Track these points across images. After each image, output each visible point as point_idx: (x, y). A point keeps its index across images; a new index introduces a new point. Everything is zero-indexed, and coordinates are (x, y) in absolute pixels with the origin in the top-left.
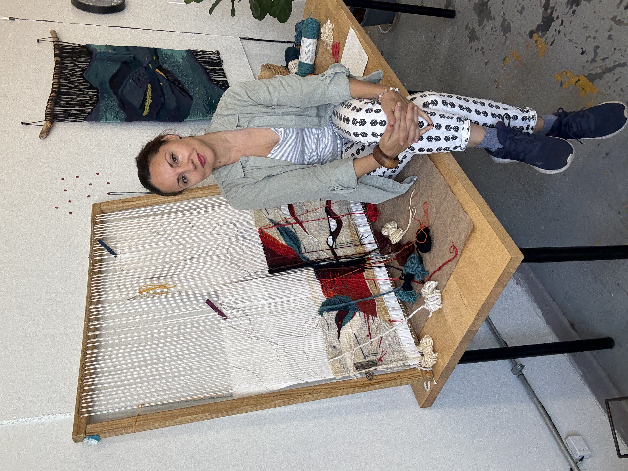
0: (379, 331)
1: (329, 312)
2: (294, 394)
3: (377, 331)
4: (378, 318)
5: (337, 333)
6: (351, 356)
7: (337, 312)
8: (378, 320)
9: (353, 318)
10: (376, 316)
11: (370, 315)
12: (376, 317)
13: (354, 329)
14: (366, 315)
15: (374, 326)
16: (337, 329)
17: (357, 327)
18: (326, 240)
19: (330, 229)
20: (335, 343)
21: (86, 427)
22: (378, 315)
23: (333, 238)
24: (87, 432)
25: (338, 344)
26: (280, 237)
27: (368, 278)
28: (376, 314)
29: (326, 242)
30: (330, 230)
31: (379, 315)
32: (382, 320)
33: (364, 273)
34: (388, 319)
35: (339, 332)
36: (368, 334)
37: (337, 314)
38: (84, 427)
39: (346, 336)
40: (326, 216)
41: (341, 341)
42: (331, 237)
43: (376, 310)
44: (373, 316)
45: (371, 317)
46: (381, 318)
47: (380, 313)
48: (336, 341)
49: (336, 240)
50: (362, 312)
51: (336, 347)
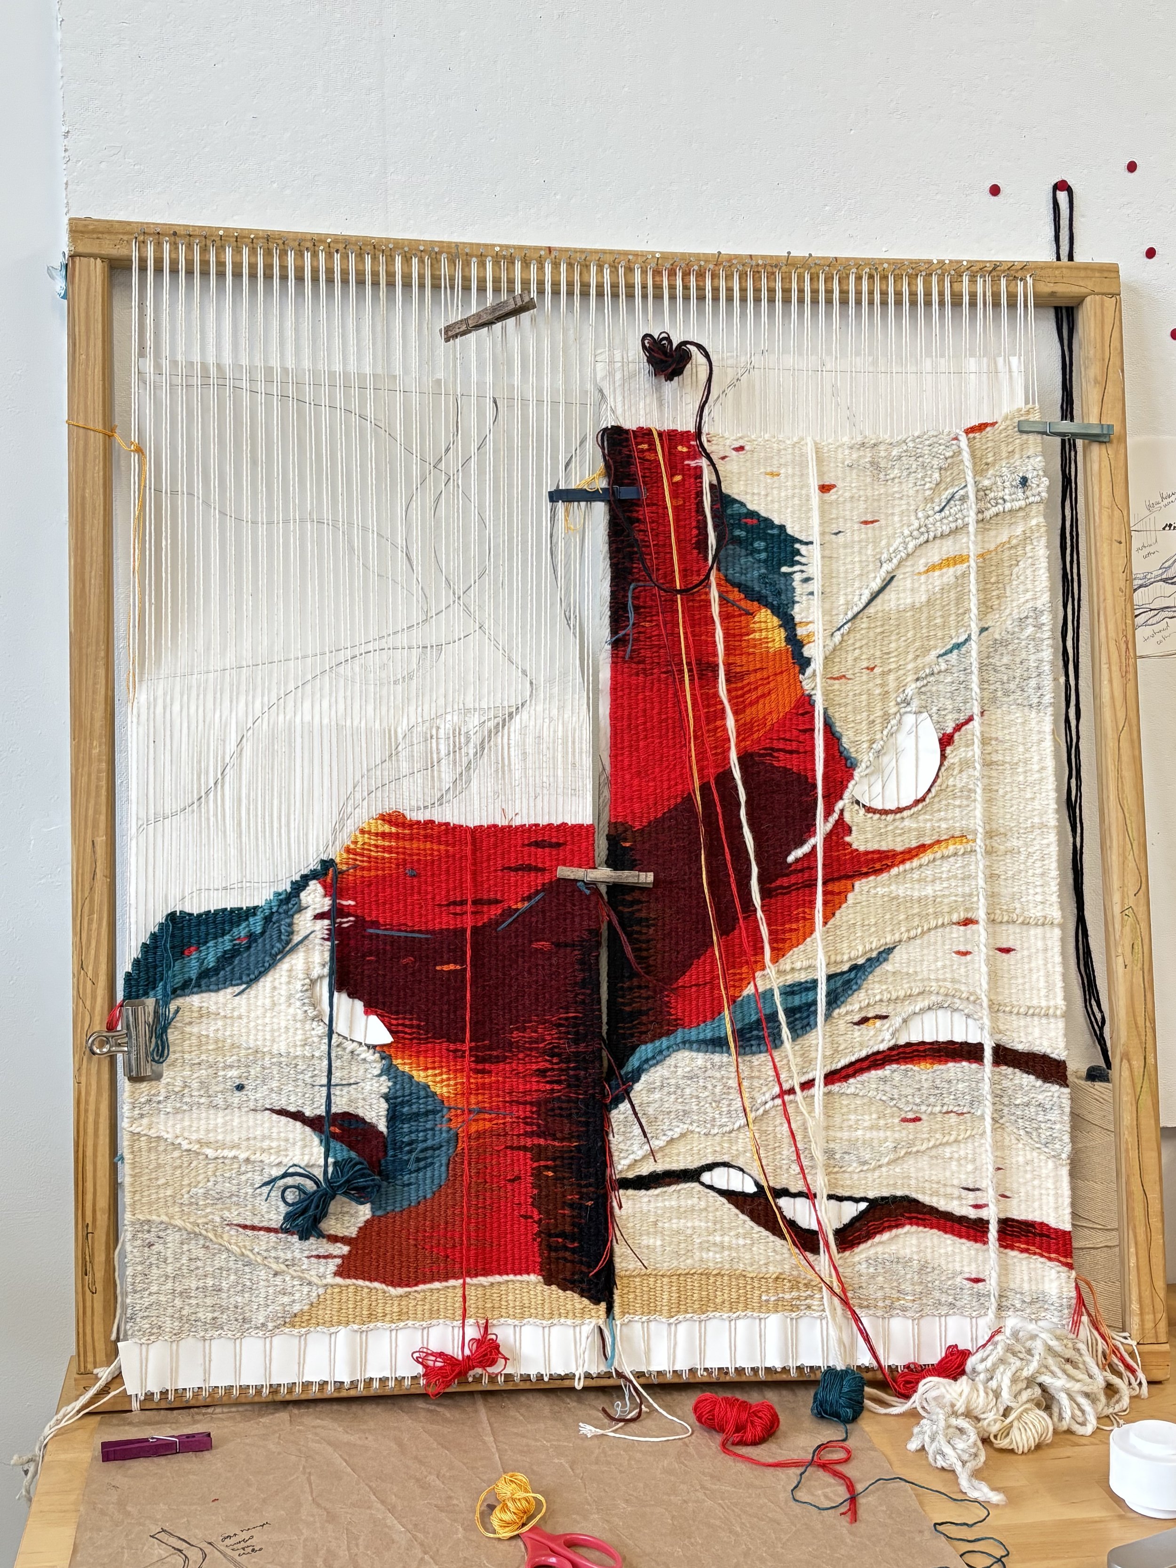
0: (274, 1266)
1: (386, 1097)
2: (91, 912)
3: (277, 1258)
4: (330, 1280)
5: (292, 1109)
6: (194, 1137)
7: (382, 1127)
8: (324, 1276)
10: (340, 1272)
11: (346, 1249)
12: (338, 1273)
15: (297, 1254)
16: (307, 1114)
18: (740, 1163)
19: (794, 1195)
20: (258, 1095)
21: (95, 256)
22: (340, 1281)
23: (743, 1194)
24: (77, 259)
25: (252, 1105)
26: (788, 979)
27: (471, 1292)
28: (347, 1277)
29: (726, 1158)
30: (784, 1192)
31: (339, 1285)
32: (321, 1291)
33: (533, 1278)
34: (318, 1313)
35: (297, 1116)
37: (372, 1127)
38: (95, 250)
39: (278, 1139)
40: (871, 1195)
41: (259, 1116)
42: (751, 1189)
43: (364, 1279)
44: (339, 1261)
45: (335, 1253)
46: (329, 1291)
47: (350, 1295)
48: (264, 1098)
49: (731, 1206)
50: (366, 1222)
51: (237, 1094)
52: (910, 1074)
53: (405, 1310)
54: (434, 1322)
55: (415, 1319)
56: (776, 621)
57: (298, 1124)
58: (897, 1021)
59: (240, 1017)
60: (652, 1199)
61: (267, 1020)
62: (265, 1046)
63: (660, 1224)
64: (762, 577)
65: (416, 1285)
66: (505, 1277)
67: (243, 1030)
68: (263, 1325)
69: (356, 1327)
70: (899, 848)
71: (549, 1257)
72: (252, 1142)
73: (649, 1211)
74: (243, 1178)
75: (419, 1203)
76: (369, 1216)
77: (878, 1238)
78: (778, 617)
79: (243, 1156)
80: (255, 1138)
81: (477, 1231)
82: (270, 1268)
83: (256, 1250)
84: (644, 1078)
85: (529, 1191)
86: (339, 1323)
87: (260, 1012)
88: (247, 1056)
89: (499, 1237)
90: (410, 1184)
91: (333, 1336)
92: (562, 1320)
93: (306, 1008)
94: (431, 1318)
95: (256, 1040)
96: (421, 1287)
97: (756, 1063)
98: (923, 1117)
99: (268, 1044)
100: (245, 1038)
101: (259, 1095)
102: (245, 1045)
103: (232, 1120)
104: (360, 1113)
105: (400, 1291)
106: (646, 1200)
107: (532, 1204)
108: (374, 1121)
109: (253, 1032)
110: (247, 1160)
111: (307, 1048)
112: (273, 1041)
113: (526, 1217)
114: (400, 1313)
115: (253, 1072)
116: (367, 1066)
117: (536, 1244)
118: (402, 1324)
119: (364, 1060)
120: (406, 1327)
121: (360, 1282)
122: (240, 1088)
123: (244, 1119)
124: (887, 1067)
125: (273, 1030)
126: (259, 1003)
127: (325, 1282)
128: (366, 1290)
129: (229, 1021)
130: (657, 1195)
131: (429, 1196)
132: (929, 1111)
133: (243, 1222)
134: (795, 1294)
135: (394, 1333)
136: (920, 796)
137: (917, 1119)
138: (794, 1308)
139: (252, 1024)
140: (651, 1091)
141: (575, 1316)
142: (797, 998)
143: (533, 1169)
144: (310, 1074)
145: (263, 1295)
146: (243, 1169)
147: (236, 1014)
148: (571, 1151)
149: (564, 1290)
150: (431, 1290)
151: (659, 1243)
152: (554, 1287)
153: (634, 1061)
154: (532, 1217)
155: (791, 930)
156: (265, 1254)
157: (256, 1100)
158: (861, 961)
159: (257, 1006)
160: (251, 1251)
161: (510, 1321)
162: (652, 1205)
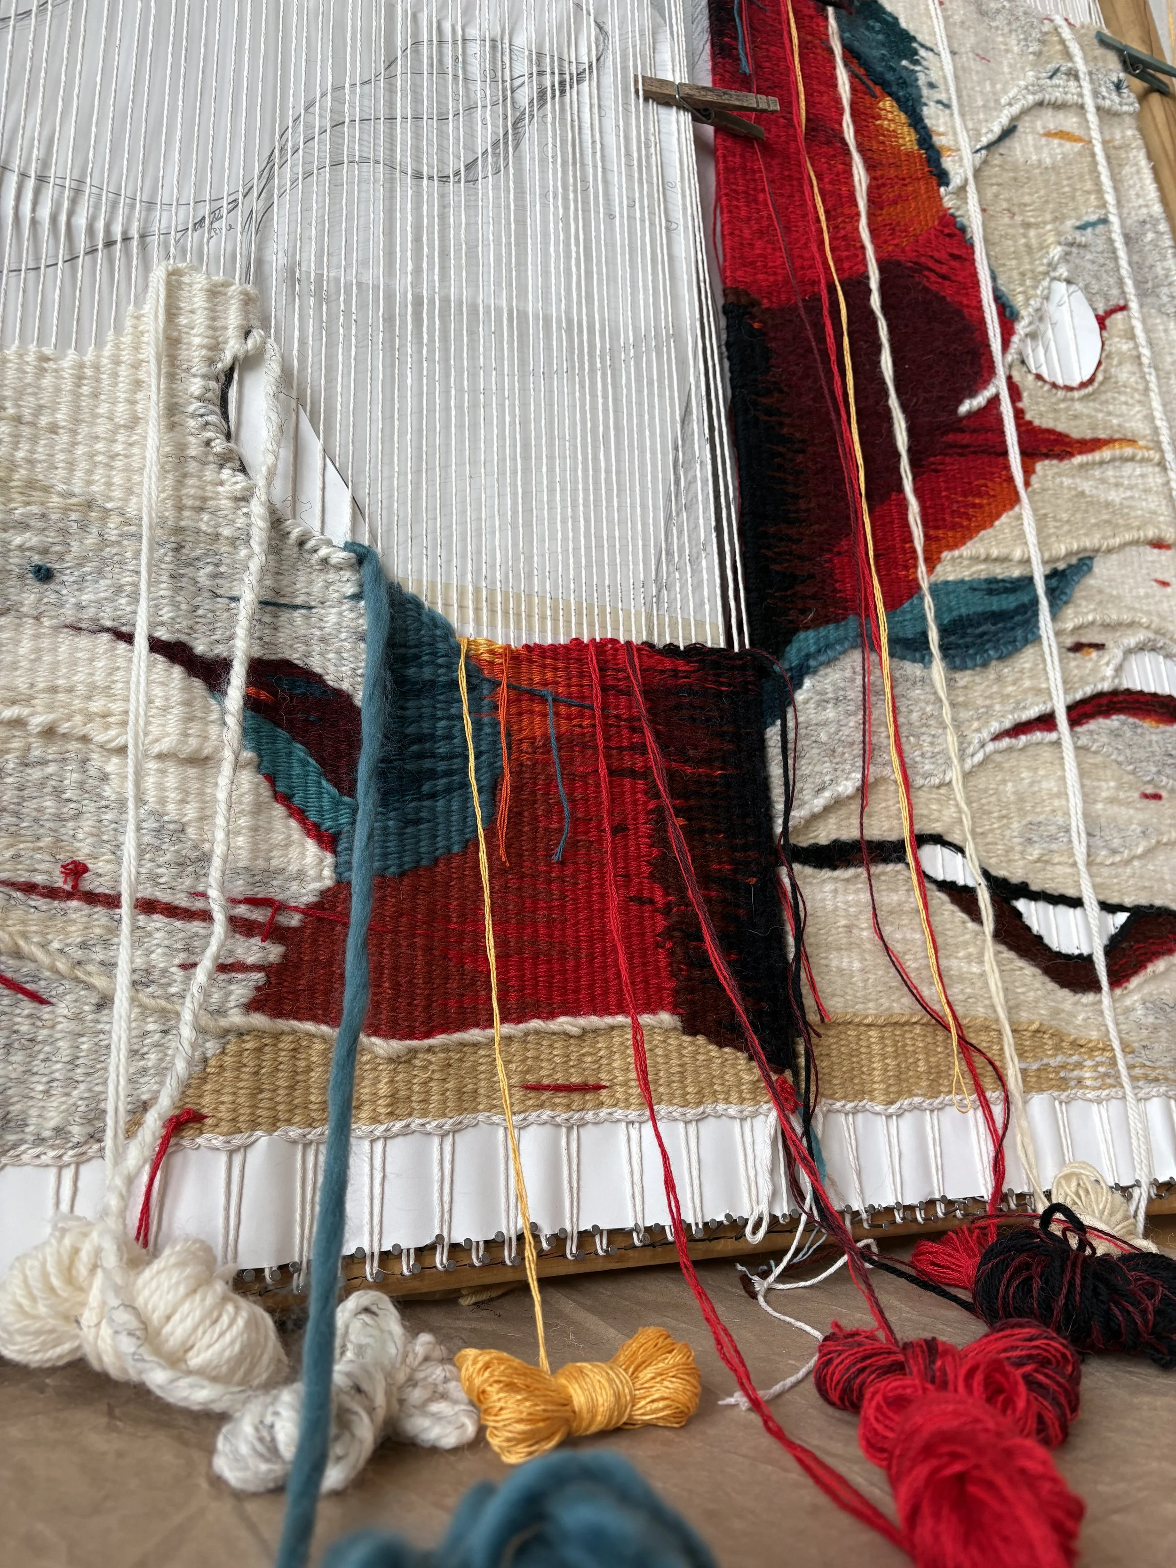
3: (105, 965)
4: (237, 1019)
5: (164, 636)
8: (221, 1012)
9: (279, 811)
10: (261, 1003)
11: (274, 952)
12: (253, 1006)
13: (171, 781)
14: (295, 921)
15: (156, 958)
16: (199, 650)
17: (191, 812)
18: (957, 838)
19: (1035, 897)
22: (259, 1020)
25: (69, 614)
26: (982, 571)
28: (278, 1013)
29: (939, 830)
30: (1022, 890)
31: (258, 1033)
32: (214, 1046)
34: (206, 1105)
35: (175, 654)
36: (89, 883)
37: (340, 698)
40: (1128, 901)
41: (83, 641)
42: (977, 880)
43: (315, 1019)
44: (258, 977)
45: (250, 960)
46: (231, 1048)
47: (283, 1056)
48: (99, 603)
49: (955, 908)
50: (324, 893)
51: (38, 587)
52: (1139, 731)
53: (403, 1093)
54: (468, 1118)
55: (424, 1113)
56: (903, 117)
57: (177, 671)
58: (1115, 654)
59: (53, 429)
60: (839, 885)
61: (118, 448)
62: (110, 499)
63: (855, 931)
64: (883, 58)
65: (428, 1035)
66: (609, 1020)
67: (60, 456)
68: (59, 1131)
69: (294, 1132)
70: (1075, 434)
71: (689, 979)
72: (61, 696)
73: (836, 909)
74: (36, 774)
75: (436, 860)
76: (329, 883)
77: (1150, 968)
78: (906, 113)
79: (38, 721)
80: (70, 690)
81: (550, 924)
82: (89, 987)
83: (56, 945)
84: (807, 683)
85: (644, 850)
86: (254, 1125)
87: (101, 429)
88: (66, 510)
89: (591, 940)
90: (417, 822)
91: (237, 1159)
92: (721, 1107)
93: (209, 434)
94: (461, 1110)
95: (89, 483)
96: (439, 1040)
97: (961, 683)
98: (1164, 794)
99: (117, 494)
100: (61, 473)
101: (85, 597)
102: (61, 487)
103: (17, 642)
104: (316, 665)
105: (396, 1046)
106: (829, 887)
107: (651, 875)
108: (345, 686)
109: (83, 465)
110: (49, 733)
111: (206, 517)
112: (130, 491)
113: (641, 901)
114: (394, 1098)
115: (75, 547)
116: (332, 576)
117: (662, 954)
118: (398, 1125)
119: (325, 561)
120: (406, 1132)
121: (309, 1026)
122: (44, 575)
123: (45, 643)
124: (1114, 717)
125: (128, 469)
126: (103, 409)
127: (224, 1023)
128: (318, 1046)
129: (26, 431)
130: (847, 880)
131: (456, 849)
132: (1169, 786)
133: (24, 877)
134: (1060, 1059)
135: (379, 1145)
136: (1086, 377)
137: (1157, 797)
138: (1062, 1084)
139: (80, 450)
140: (822, 704)
141: (742, 1101)
142: (995, 599)
143: (650, 812)
144: (210, 569)
145: (65, 1054)
146: (36, 753)
147: (44, 421)
148: (714, 785)
149: (721, 1046)
150: (462, 1044)
151: (857, 965)
152: (701, 1039)
153: (793, 654)
154: (652, 902)
155: (974, 506)
156: (78, 954)
157: (80, 607)
158: (1061, 566)
159: (96, 416)
160: (44, 946)
161: (619, 1114)
162: (840, 898)
